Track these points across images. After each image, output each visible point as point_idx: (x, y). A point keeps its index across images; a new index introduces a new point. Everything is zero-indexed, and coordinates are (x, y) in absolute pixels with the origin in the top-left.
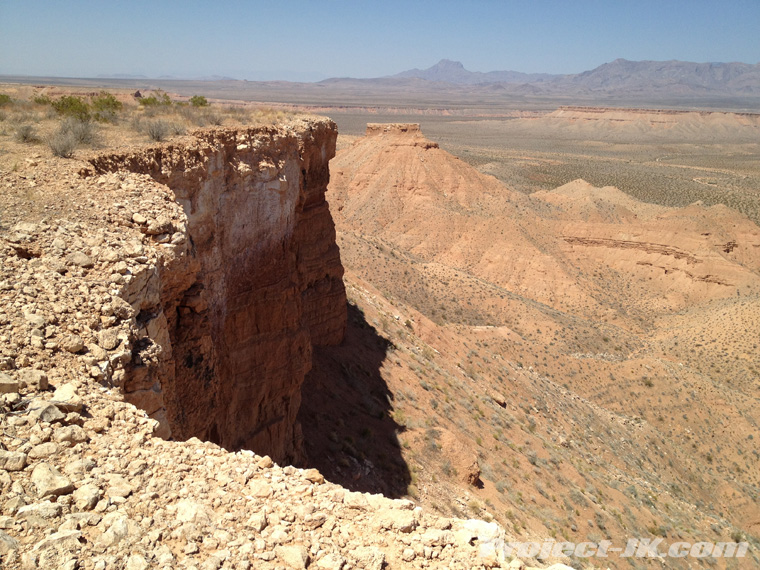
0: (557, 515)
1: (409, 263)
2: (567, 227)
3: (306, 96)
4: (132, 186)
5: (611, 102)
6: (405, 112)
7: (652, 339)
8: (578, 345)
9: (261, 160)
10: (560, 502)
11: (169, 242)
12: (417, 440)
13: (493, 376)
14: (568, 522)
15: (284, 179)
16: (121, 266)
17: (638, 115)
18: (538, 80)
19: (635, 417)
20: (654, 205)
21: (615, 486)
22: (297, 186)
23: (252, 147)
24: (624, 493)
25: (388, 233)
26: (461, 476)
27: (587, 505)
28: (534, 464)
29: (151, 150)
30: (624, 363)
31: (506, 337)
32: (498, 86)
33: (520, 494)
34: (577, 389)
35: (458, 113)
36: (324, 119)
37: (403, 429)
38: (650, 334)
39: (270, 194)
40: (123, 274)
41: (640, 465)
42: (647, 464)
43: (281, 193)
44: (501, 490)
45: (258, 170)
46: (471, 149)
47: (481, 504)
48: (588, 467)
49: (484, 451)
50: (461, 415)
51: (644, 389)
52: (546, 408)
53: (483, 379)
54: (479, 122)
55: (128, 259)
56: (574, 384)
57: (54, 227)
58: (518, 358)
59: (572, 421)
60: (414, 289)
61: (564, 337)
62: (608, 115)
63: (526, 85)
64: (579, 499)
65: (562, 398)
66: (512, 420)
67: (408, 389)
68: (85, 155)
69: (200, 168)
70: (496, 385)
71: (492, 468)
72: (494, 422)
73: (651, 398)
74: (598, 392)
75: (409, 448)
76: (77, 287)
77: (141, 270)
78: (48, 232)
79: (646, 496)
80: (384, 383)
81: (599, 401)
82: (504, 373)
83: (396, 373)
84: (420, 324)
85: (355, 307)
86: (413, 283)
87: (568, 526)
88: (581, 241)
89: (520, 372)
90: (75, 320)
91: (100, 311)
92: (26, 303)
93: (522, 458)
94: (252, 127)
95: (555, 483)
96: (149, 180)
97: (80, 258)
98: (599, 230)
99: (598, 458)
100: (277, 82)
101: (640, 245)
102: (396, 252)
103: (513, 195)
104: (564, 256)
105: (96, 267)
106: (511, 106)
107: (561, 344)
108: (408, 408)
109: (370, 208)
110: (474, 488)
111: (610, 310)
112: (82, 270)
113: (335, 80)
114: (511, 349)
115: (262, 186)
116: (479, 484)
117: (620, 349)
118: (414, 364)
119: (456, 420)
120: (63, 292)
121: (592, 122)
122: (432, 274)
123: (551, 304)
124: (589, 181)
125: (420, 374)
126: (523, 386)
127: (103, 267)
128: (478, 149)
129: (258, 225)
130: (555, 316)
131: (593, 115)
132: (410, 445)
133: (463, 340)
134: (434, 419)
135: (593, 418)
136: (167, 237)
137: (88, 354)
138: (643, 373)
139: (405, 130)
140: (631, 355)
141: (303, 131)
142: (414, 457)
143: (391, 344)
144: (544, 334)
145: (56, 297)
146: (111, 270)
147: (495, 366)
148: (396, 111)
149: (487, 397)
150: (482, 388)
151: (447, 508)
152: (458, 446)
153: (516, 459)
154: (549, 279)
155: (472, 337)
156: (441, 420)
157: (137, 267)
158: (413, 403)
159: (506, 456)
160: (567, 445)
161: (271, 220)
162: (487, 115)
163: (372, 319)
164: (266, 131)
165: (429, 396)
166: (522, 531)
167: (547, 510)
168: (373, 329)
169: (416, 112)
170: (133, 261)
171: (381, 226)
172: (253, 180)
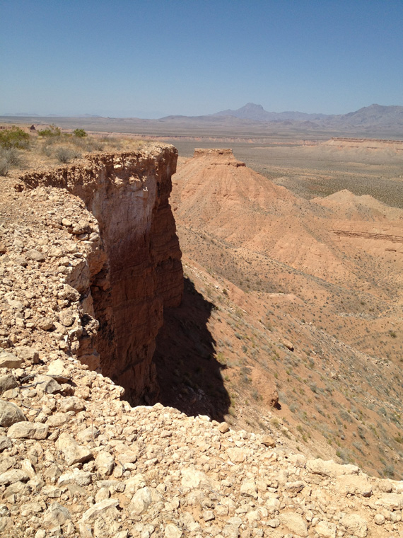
0: (331, 428)
1: (224, 248)
2: (336, 224)
3: (151, 129)
4: (56, 198)
5: (369, 135)
6: (221, 140)
7: (396, 304)
8: (342, 307)
9: (130, 176)
10: (333, 419)
11: (88, 240)
12: (234, 375)
13: (284, 329)
14: (339, 434)
15: (146, 190)
16: (65, 260)
17: (388, 144)
18: (316, 119)
19: (383, 359)
20: (398, 209)
21: (371, 408)
22: (154, 194)
23: (124, 166)
24: (377, 413)
25: (209, 227)
26: (266, 400)
27: (352, 422)
28: (315, 392)
29: (60, 170)
30: (376, 321)
31: (293, 301)
32: (287, 123)
33: (305, 414)
34: (343, 338)
35: (259, 141)
36: (169, 146)
37: (224, 367)
38: (394, 300)
39: (137, 200)
40: (67, 266)
41: (388, 393)
42: (392, 392)
43: (144, 199)
44: (293, 411)
45: (128, 183)
46: (268, 167)
47: (280, 421)
48: (352, 394)
49: (280, 383)
50: (263, 357)
51: (390, 339)
52: (321, 352)
53: (277, 331)
54: (274, 148)
55: (69, 255)
56: (340, 335)
57: (11, 230)
58: (301, 316)
59: (340, 361)
60: (227, 267)
61: (333, 301)
62: (366, 144)
63: (308, 122)
64: (346, 417)
65: (332, 345)
66: (299, 361)
67: (226, 338)
68: (16, 174)
69: (94, 183)
70: (286, 335)
71: (285, 394)
72: (286, 361)
73: (395, 346)
74: (357, 340)
75: (229, 381)
76: (38, 277)
77: (78, 263)
78: (8, 234)
79: (393, 415)
80: (209, 334)
81: (358, 347)
82: (292, 327)
83: (218, 327)
84: (233, 292)
85: (188, 279)
86: (226, 263)
87: (339, 436)
88: (346, 233)
89: (303, 326)
90: (42, 304)
91: (57, 296)
92: (6, 291)
93: (306, 387)
94: (124, 152)
95: (330, 405)
96: (66, 193)
97: (36, 255)
98: (358, 226)
99: (358, 388)
100: (131, 119)
101: (387, 237)
102: (215, 240)
103: (298, 200)
104: (334, 244)
105: (47, 261)
106: (297, 136)
107: (330, 306)
108: (227, 351)
109: (196, 209)
110: (275, 409)
111: (366, 283)
112: (37, 264)
113: (172, 117)
114: (296, 310)
115: (131, 194)
116: (278, 407)
117: (373, 310)
118: (231, 320)
119: (260, 360)
120: (30, 281)
121: (354, 149)
122: (240, 256)
123: (324, 278)
124: (352, 191)
125: (235, 328)
126: (305, 335)
127: (51, 261)
128: (274, 167)
129: (128, 222)
130: (327, 286)
131: (356, 144)
132: (229, 378)
133: (263, 303)
134: (245, 360)
135: (354, 359)
136: (87, 236)
137: (56, 331)
138: (390, 327)
139: (222, 154)
140: (381, 314)
141: (157, 154)
142: (233, 387)
143: (214, 306)
144: (319, 299)
145: (25, 286)
146: (57, 263)
147: (286, 322)
148: (215, 140)
149: (281, 344)
150: (277, 337)
151: (256, 423)
152: (264, 380)
153: (302, 388)
154: (323, 260)
155: (268, 301)
156: (249, 360)
157: (75, 261)
158: (230, 348)
159: (295, 386)
160: (336, 378)
161: (137, 219)
162: (279, 143)
163: (200, 289)
164: (134, 155)
165: (241, 343)
166: (308, 440)
167: (324, 425)
168: (201, 295)
169: (229, 140)
170: (72, 256)
171: (205, 222)
172: (124, 191)
